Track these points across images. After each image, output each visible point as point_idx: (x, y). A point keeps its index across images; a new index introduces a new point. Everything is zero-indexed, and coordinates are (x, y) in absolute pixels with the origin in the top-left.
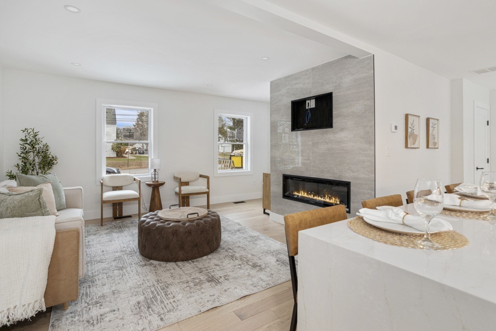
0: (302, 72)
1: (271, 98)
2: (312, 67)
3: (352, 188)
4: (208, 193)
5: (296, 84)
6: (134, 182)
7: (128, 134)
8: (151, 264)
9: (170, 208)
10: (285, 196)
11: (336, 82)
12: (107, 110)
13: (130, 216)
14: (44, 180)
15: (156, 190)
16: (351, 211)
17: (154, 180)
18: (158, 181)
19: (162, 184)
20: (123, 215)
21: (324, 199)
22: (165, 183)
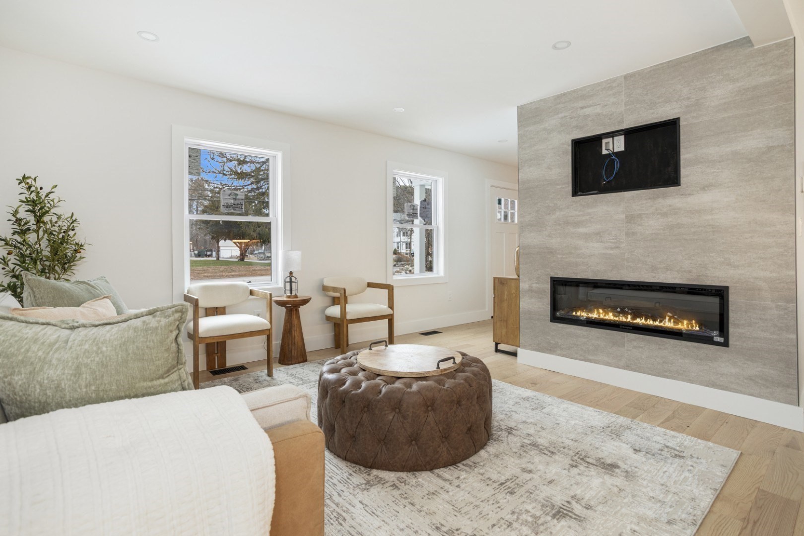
0: (599, 84)
1: (520, 137)
2: (625, 73)
3: (732, 298)
4: (391, 319)
5: (582, 108)
6: (251, 297)
7: (232, 201)
8: (381, 481)
9: (371, 349)
10: (554, 319)
11: (688, 98)
12: (189, 152)
13: (242, 368)
14: (91, 293)
15: (294, 313)
16: (731, 342)
17: (288, 293)
18: (296, 296)
19: (305, 302)
20: (227, 365)
21: (661, 322)
22: (310, 299)
